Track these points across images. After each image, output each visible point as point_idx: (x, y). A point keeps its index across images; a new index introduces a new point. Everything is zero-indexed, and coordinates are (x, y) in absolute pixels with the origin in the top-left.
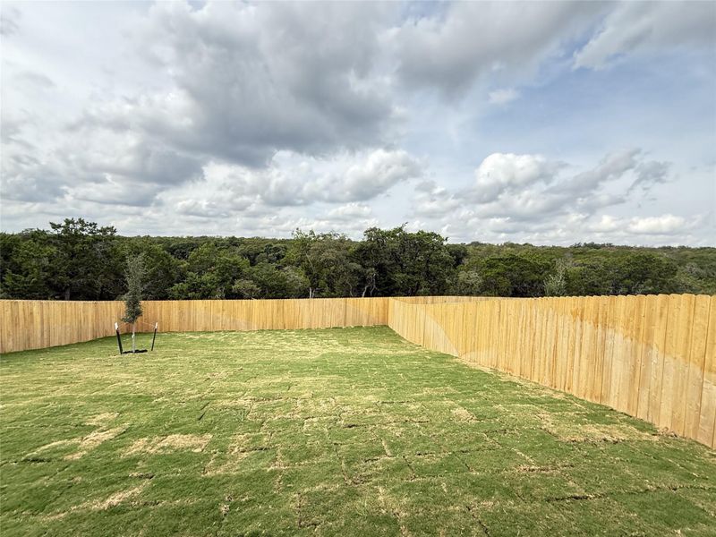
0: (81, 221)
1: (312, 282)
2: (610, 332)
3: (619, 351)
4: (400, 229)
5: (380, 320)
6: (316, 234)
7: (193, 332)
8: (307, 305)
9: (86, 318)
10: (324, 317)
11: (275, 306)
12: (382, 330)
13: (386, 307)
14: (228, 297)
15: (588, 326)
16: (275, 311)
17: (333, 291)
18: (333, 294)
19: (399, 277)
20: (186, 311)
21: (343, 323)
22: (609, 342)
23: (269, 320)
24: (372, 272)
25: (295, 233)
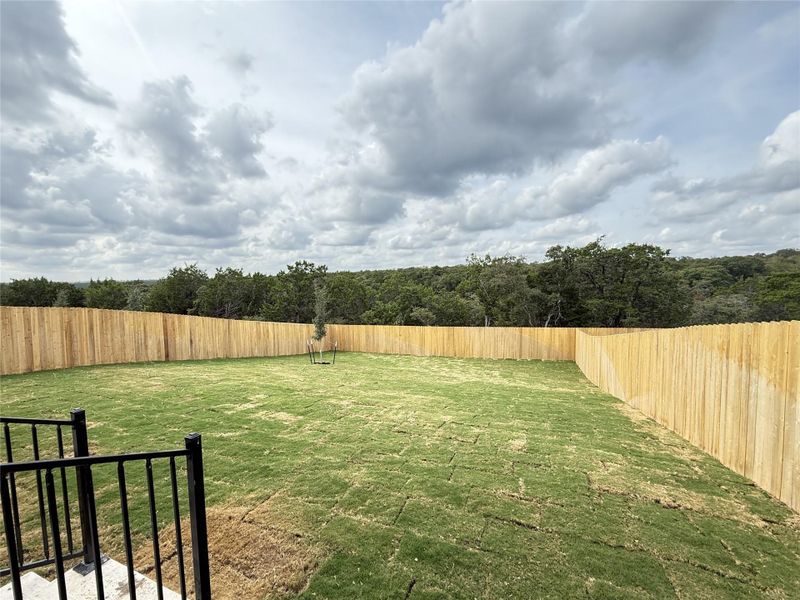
0: (305, 263)
1: (488, 309)
2: (754, 374)
3: (762, 403)
4: (595, 245)
5: (565, 354)
6: (492, 258)
7: (376, 354)
8: (477, 333)
9: (302, 336)
10: (496, 347)
11: (446, 334)
12: (567, 366)
13: (572, 340)
14: (407, 323)
15: (733, 365)
16: (446, 337)
17: (508, 319)
18: (507, 322)
19: (593, 304)
20: (371, 334)
21: (518, 354)
22: (753, 389)
23: (440, 347)
24: (556, 298)
25: (470, 259)
